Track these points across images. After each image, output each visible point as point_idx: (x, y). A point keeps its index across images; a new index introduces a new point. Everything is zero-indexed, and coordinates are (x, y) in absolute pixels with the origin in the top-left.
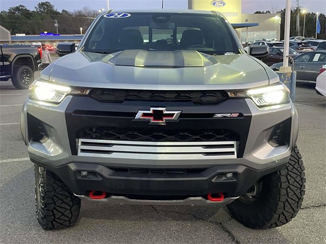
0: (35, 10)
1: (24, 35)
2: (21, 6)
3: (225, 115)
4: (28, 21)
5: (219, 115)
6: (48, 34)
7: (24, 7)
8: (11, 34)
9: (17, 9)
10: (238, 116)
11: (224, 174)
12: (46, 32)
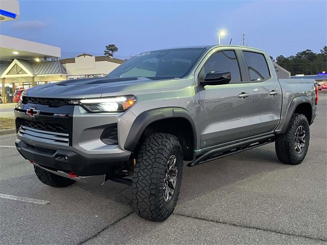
0: (321, 53)
1: (303, 75)
2: (308, 50)
3: (58, 115)
4: (311, 63)
5: (55, 115)
6: (326, 73)
7: (310, 51)
8: (292, 75)
9: (304, 53)
10: (65, 116)
11: (64, 156)
12: (324, 72)
